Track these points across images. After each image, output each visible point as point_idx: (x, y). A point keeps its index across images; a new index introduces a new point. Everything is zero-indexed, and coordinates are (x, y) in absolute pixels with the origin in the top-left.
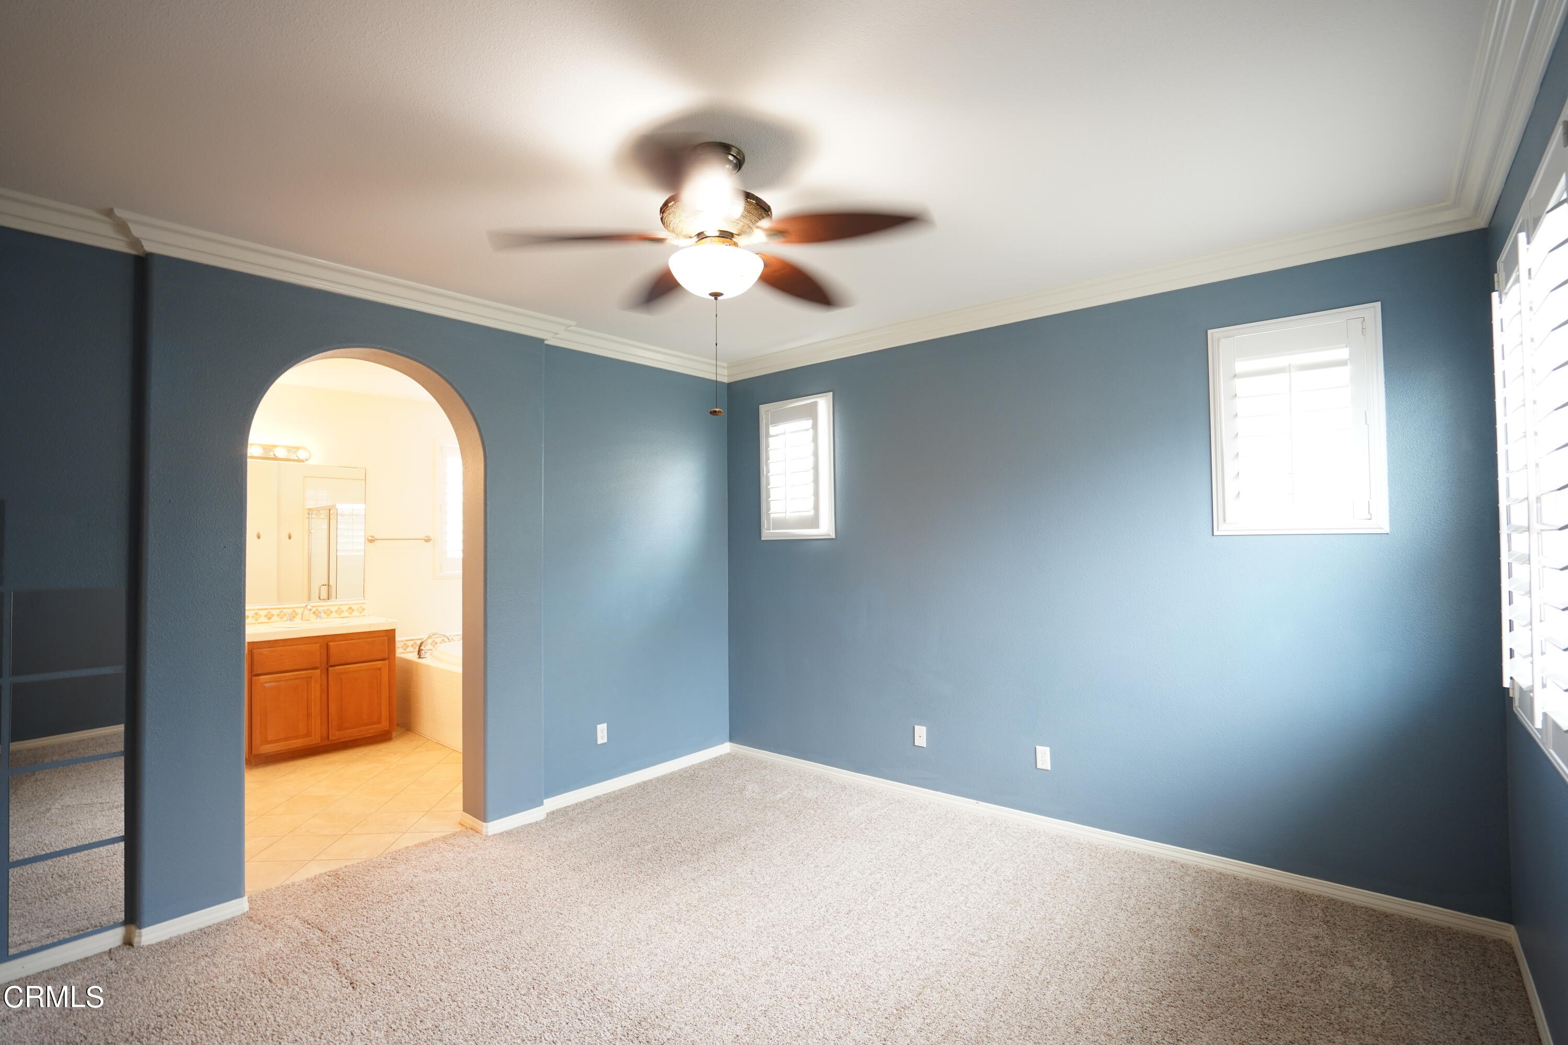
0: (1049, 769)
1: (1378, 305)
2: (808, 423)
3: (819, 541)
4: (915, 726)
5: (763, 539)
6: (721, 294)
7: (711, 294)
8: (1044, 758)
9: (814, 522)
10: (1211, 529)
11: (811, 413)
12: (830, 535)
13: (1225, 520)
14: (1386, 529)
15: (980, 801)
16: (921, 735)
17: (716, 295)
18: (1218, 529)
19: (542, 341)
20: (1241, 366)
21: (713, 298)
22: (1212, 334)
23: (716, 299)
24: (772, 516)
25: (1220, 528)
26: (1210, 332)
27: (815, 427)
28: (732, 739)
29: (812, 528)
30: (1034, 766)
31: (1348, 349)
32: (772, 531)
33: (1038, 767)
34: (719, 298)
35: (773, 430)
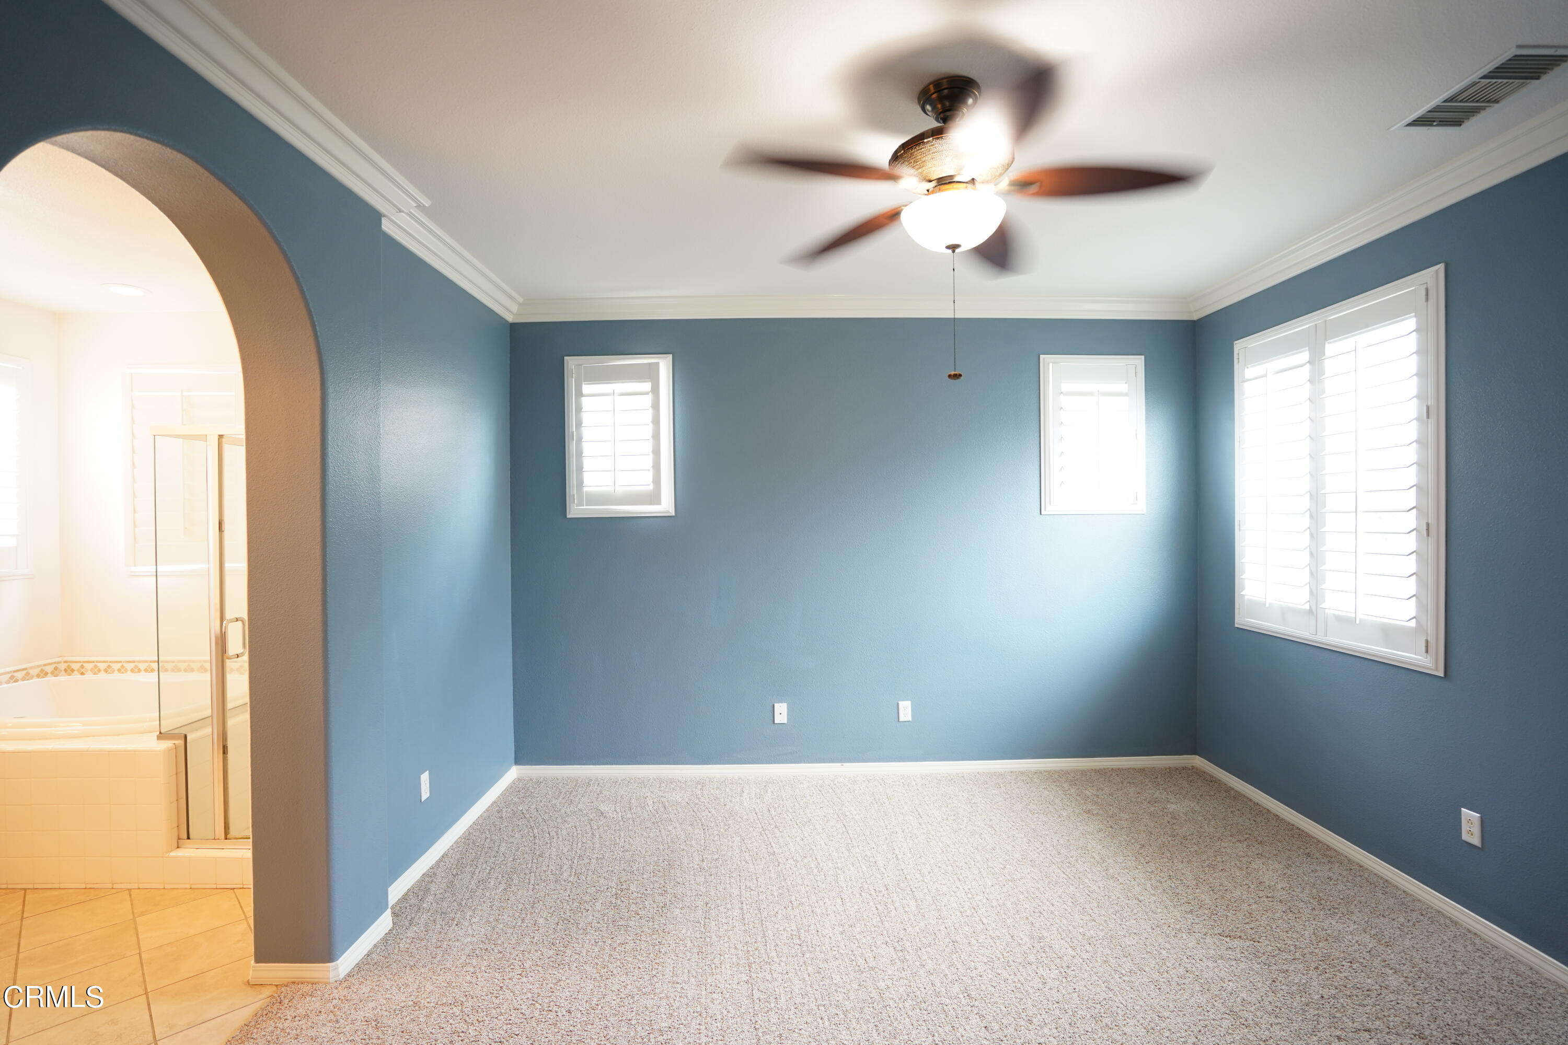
0: (911, 720)
1: (1143, 357)
2: (647, 386)
3: (651, 519)
4: (775, 704)
5: (568, 516)
6: (958, 246)
7: (948, 247)
8: (906, 711)
9: (654, 497)
10: (1039, 510)
11: (651, 374)
12: (669, 512)
13: (1050, 503)
14: (1144, 512)
15: (844, 763)
16: (782, 713)
17: (953, 247)
18: (1045, 510)
19: (376, 216)
20: (1065, 387)
21: (950, 251)
22: (1044, 359)
23: (954, 252)
24: (585, 489)
25: (1047, 509)
26: (1042, 356)
27: (655, 390)
28: (518, 761)
29: (651, 503)
30: (896, 720)
31: (1127, 385)
32: (585, 507)
33: (901, 719)
34: (957, 251)
35: (587, 388)
